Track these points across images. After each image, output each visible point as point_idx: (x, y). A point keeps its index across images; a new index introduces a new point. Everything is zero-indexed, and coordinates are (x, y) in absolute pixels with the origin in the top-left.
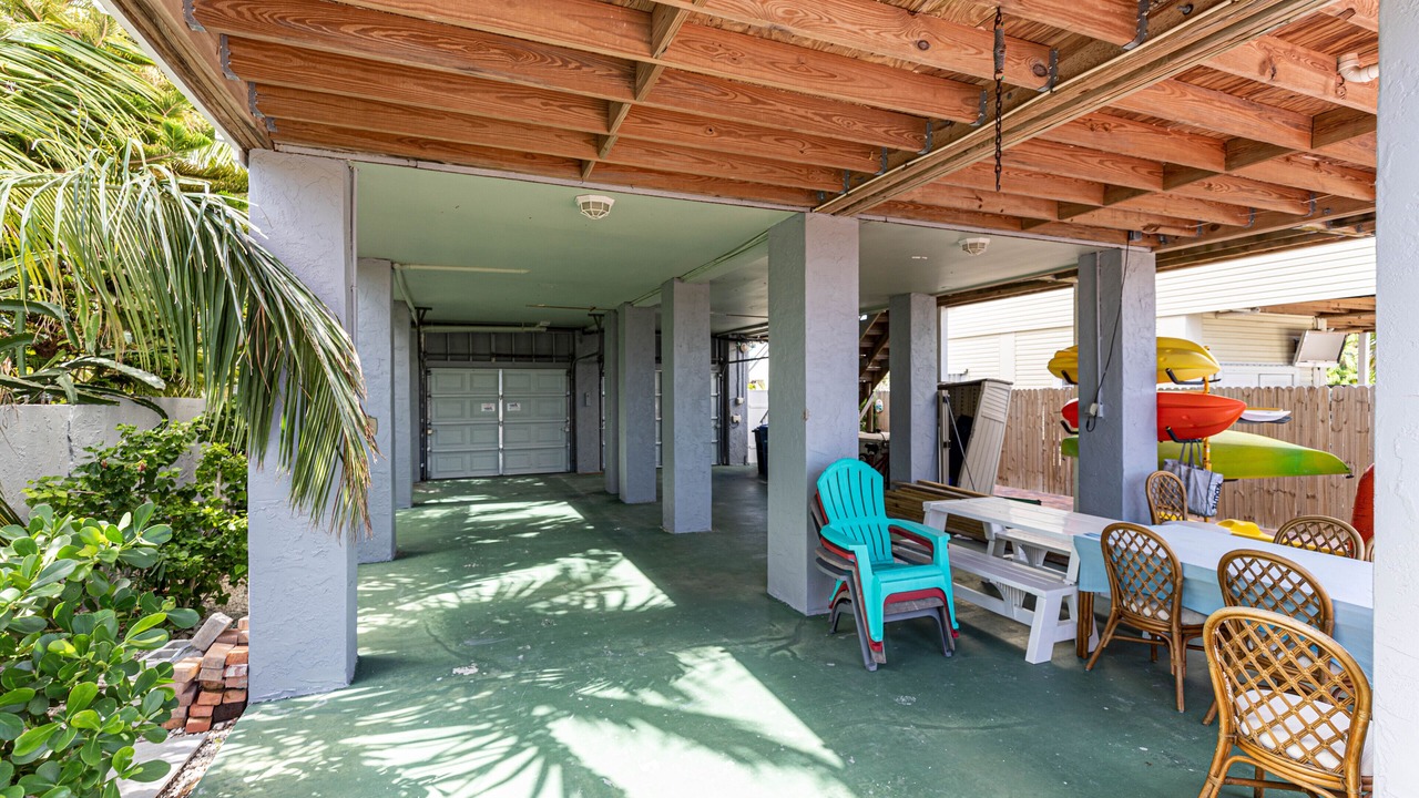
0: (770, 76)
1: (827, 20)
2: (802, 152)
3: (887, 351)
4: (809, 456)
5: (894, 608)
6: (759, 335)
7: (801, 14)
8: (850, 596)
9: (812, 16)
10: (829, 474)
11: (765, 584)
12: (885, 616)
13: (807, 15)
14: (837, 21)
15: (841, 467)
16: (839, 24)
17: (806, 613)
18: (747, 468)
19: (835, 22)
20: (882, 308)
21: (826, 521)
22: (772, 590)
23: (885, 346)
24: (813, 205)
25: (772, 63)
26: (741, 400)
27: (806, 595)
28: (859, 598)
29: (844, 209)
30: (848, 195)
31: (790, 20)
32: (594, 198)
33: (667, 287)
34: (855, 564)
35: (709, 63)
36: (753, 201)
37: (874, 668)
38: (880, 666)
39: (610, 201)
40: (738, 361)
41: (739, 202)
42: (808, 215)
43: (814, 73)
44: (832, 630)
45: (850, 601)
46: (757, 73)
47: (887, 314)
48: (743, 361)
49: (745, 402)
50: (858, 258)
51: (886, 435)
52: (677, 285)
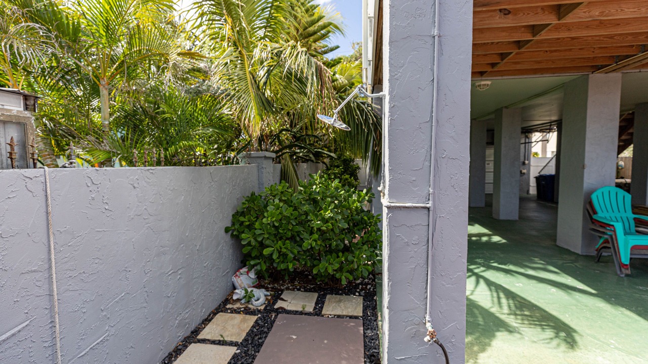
0: (586, 32)
1: (620, 10)
2: (593, 52)
3: (632, 134)
4: (585, 185)
5: (636, 252)
6: (539, 129)
7: (607, 11)
8: (610, 245)
9: (613, 11)
10: (598, 193)
11: (555, 240)
12: (631, 254)
13: (610, 11)
14: (626, 9)
15: (606, 190)
16: (626, 10)
17: (580, 253)
18: (529, 196)
19: (624, 10)
20: (630, 110)
21: (595, 212)
22: (559, 243)
23: (631, 131)
24: (593, 70)
25: (587, 27)
26: (527, 162)
27: (580, 245)
28: (616, 245)
29: (614, 70)
30: (617, 65)
31: (602, 15)
32: (483, 83)
33: (498, 112)
34: (615, 231)
35: (557, 34)
36: (560, 73)
37: (623, 276)
38: (627, 275)
39: (489, 83)
40: (525, 143)
41: (552, 75)
42: (591, 76)
43: (608, 26)
44: (596, 261)
45: (610, 248)
46: (579, 33)
47: (633, 113)
48: (528, 143)
49: (529, 164)
50: (620, 92)
51: (629, 181)
52: (504, 110)
